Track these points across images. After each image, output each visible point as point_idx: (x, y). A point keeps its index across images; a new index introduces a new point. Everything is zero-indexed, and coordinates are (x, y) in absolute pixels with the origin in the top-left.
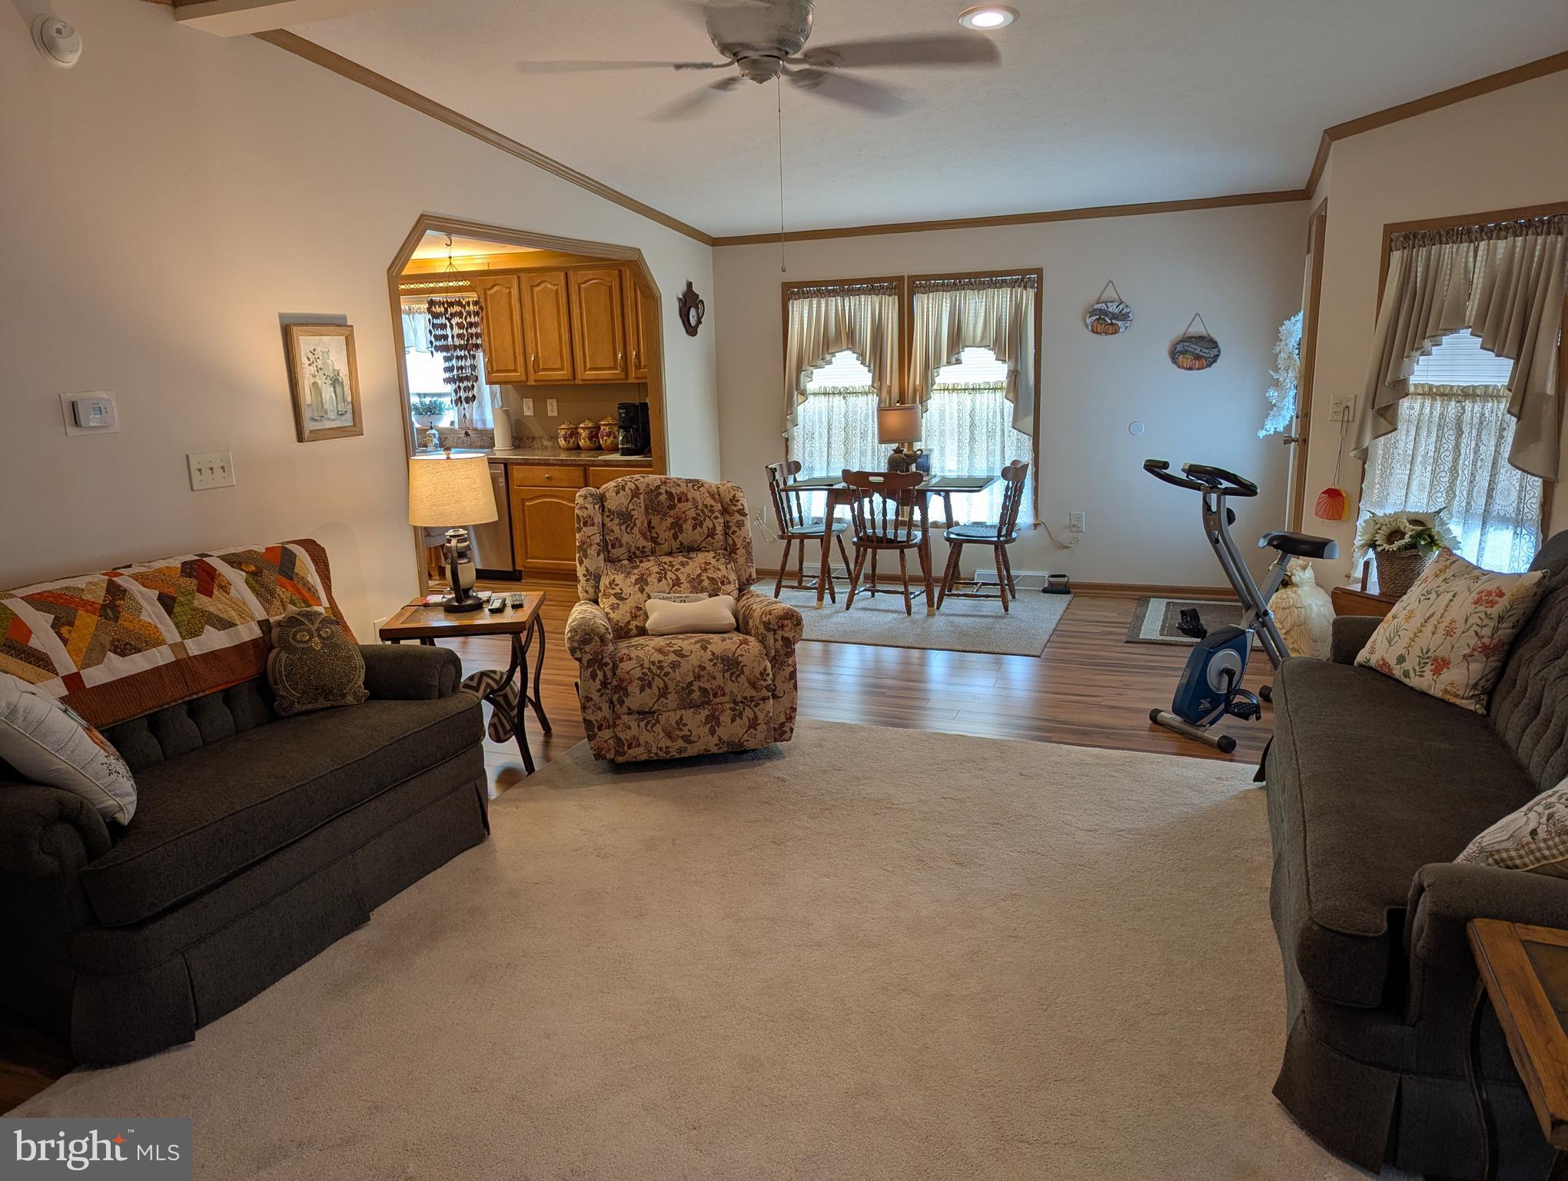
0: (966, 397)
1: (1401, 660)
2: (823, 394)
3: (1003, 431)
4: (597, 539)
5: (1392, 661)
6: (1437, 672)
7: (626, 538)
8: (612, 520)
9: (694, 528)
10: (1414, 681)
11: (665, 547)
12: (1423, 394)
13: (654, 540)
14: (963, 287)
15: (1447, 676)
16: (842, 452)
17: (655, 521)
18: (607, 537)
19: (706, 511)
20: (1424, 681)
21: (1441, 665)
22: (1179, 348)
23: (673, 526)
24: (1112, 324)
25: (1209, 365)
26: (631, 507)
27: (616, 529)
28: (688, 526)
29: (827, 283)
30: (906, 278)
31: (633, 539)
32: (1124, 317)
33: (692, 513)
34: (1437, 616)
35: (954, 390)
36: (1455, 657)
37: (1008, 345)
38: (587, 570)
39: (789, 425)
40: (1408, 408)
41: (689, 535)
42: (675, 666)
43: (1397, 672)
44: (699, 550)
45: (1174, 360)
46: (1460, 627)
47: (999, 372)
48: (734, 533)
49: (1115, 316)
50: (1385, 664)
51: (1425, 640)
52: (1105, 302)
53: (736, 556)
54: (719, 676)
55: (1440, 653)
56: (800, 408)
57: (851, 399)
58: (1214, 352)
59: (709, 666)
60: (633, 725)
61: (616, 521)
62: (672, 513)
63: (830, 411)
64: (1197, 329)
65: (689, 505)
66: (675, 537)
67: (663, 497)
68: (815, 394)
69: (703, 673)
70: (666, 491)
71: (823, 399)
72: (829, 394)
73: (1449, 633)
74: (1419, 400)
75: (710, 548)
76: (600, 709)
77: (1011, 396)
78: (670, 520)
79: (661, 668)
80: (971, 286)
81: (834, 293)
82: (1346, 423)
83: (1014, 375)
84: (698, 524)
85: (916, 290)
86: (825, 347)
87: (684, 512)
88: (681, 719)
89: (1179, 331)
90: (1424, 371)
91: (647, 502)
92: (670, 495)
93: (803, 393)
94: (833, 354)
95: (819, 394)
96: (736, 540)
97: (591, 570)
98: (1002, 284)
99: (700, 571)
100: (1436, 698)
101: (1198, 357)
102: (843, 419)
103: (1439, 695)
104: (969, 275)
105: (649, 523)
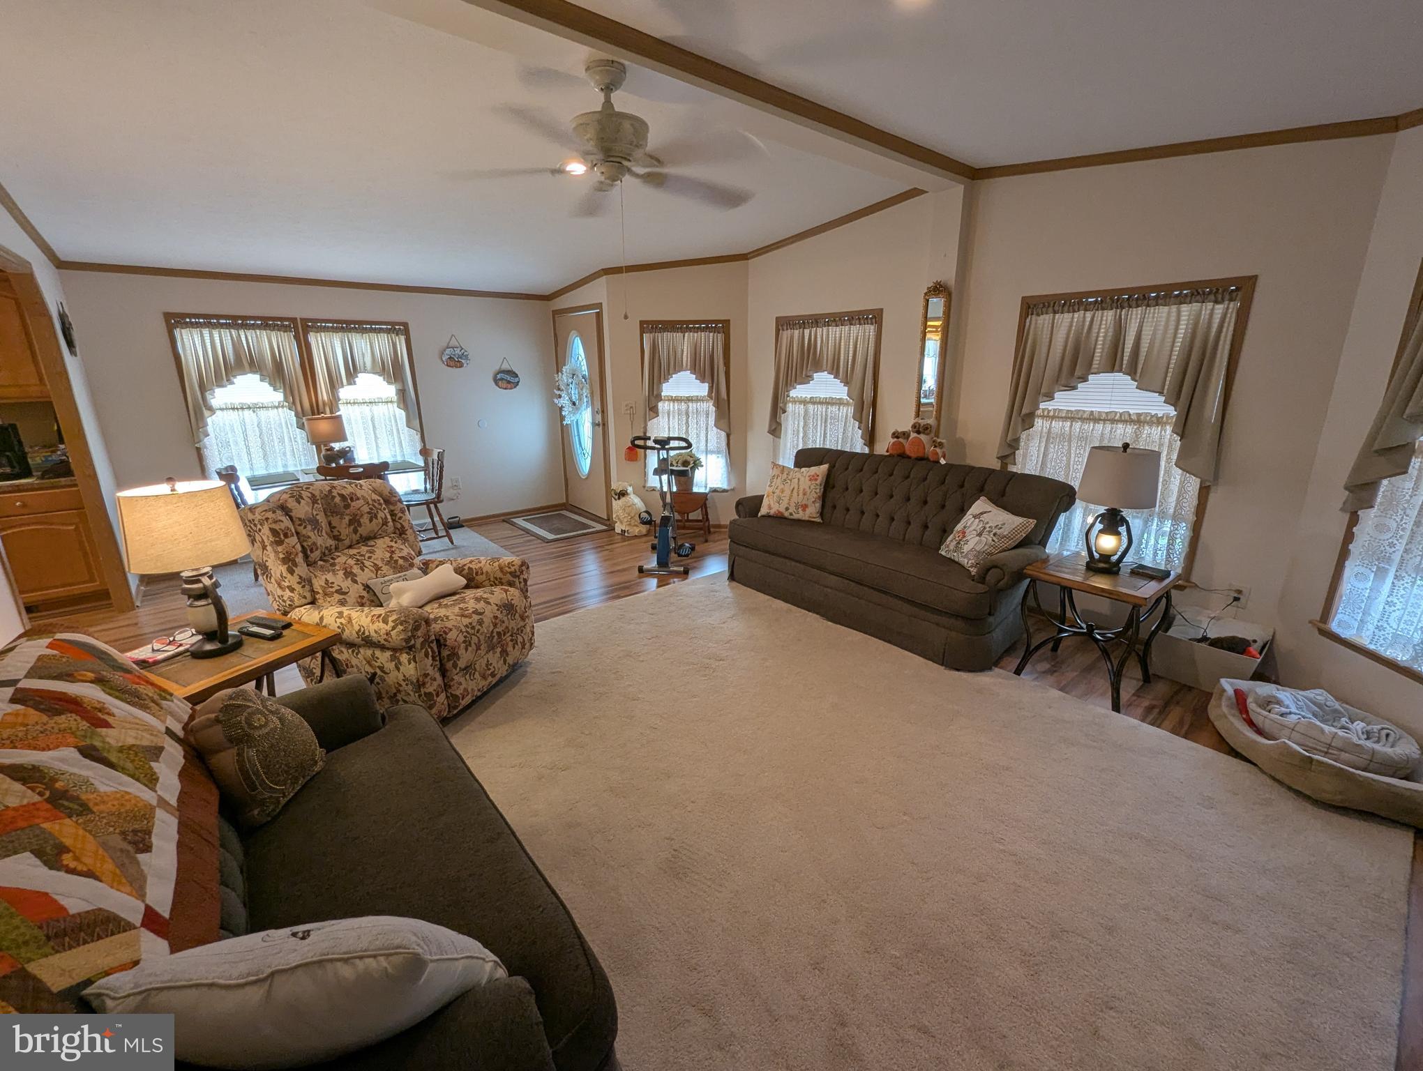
0: (365, 408)
1: (787, 509)
2: (232, 409)
3: (398, 430)
4: (299, 547)
5: (782, 509)
6: (804, 510)
7: (320, 541)
8: (305, 527)
9: (371, 521)
10: (796, 516)
11: (347, 542)
12: (669, 400)
13: (336, 538)
14: (350, 330)
15: (808, 511)
16: (261, 454)
17: (335, 521)
18: (305, 544)
19: (376, 504)
20: (800, 515)
21: (805, 507)
22: (499, 376)
23: (351, 522)
24: (458, 361)
25: (515, 387)
26: (315, 513)
27: (311, 534)
28: (365, 520)
29: (218, 317)
30: (299, 321)
31: (323, 541)
32: (466, 357)
33: (366, 509)
34: (796, 487)
35: (354, 403)
36: (810, 503)
37: (392, 371)
38: (301, 577)
39: (202, 436)
40: (662, 406)
41: (367, 527)
42: (480, 622)
43: (786, 514)
44: (375, 538)
45: (497, 384)
46: (807, 489)
47: (390, 391)
48: (400, 518)
49: (460, 357)
50: (779, 512)
51: (795, 499)
52: (453, 348)
53: (405, 537)
54: (505, 619)
55: (804, 503)
56: (209, 420)
57: (262, 413)
58: (517, 380)
59: (498, 614)
60: (462, 680)
61: (309, 527)
62: (348, 511)
63: (243, 423)
64: (505, 367)
65: (361, 502)
66: (355, 531)
67: (338, 499)
68: (222, 409)
69: (497, 621)
70: (338, 494)
71: (233, 415)
72: (237, 409)
73: (804, 494)
74: (667, 403)
75: (384, 534)
76: (435, 680)
77: (402, 406)
78: (347, 518)
79: (473, 628)
80: (355, 330)
81: (227, 326)
82: (632, 415)
83: (402, 393)
84: (373, 516)
85: (309, 329)
86: (226, 371)
87: (359, 509)
88: (488, 661)
89: (497, 368)
90: (668, 389)
91: (325, 506)
92: (342, 496)
93: (211, 410)
94: (235, 376)
95: (226, 409)
96: (403, 523)
97: (304, 576)
98: (380, 331)
99: (389, 555)
100: (804, 521)
101: (509, 382)
102: (257, 429)
103: (807, 518)
104: (355, 322)
105: (330, 524)
